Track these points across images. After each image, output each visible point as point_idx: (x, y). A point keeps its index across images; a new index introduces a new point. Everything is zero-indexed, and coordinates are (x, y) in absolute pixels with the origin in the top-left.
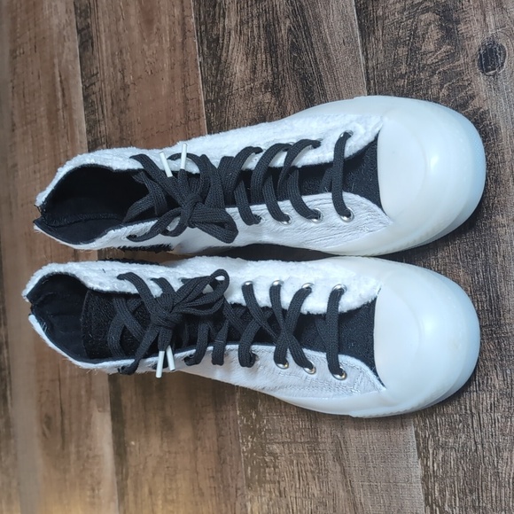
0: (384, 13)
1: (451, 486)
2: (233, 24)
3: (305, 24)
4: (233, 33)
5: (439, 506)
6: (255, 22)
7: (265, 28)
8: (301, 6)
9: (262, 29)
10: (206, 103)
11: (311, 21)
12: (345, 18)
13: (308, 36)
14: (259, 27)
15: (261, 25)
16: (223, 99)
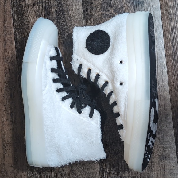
0: (94, 14)
1: (109, 164)
2: (30, 3)
3: (63, 10)
4: (30, 6)
5: (105, 171)
6: (41, 5)
7: (45, 8)
8: (61, 3)
9: (43, 8)
10: (14, 29)
11: (65, 10)
12: (78, 12)
13: (64, 14)
14: (42, 7)
15: (44, 6)
16: (23, 29)
